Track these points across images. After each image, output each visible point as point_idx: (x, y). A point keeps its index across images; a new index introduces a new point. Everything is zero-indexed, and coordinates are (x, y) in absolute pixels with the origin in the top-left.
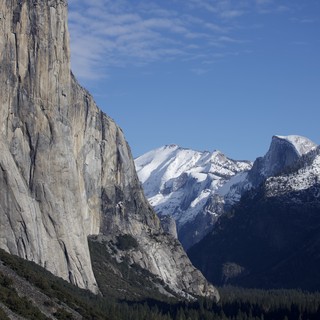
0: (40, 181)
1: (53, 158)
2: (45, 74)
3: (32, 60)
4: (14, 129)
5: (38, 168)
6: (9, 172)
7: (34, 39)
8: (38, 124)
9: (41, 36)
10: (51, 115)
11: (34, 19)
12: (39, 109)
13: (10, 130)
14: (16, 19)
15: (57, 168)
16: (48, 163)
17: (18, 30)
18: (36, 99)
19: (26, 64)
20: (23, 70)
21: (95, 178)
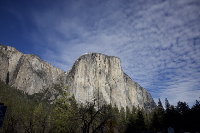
0: (112, 96)
1: (116, 90)
2: (113, 71)
4: (106, 84)
5: (112, 93)
6: (103, 94)
7: (109, 65)
8: (112, 83)
9: (111, 64)
10: (116, 80)
11: (109, 61)
12: (112, 79)
14: (105, 61)
15: (117, 92)
16: (115, 91)
17: (105, 63)
18: (111, 77)
19: (108, 70)
20: (107, 71)
21: (142, 100)
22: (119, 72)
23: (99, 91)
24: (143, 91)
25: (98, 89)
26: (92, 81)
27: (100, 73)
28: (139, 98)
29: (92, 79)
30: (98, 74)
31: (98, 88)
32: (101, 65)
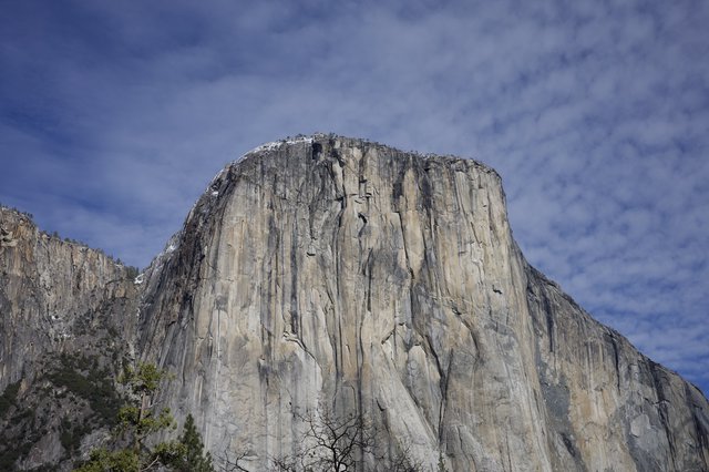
0: (455, 424)
1: (479, 385)
2: (452, 260)
3: (429, 244)
4: (408, 347)
5: (452, 403)
6: (392, 412)
7: (429, 215)
8: (450, 335)
9: (439, 208)
10: (474, 320)
11: (426, 191)
12: (450, 313)
13: (400, 350)
14: (398, 192)
15: (487, 400)
16: (469, 393)
17: (402, 206)
18: (443, 300)
19: (420, 249)
20: (416, 260)
21: (661, 458)
22: (492, 264)
23: (366, 392)
24: (667, 392)
25: (359, 383)
26: (315, 327)
27: (368, 270)
28: (639, 443)
29: (314, 313)
30: (353, 281)
31: (359, 374)
32: (373, 222)
